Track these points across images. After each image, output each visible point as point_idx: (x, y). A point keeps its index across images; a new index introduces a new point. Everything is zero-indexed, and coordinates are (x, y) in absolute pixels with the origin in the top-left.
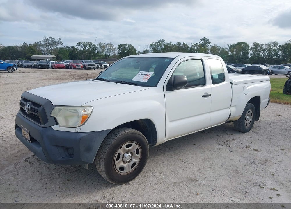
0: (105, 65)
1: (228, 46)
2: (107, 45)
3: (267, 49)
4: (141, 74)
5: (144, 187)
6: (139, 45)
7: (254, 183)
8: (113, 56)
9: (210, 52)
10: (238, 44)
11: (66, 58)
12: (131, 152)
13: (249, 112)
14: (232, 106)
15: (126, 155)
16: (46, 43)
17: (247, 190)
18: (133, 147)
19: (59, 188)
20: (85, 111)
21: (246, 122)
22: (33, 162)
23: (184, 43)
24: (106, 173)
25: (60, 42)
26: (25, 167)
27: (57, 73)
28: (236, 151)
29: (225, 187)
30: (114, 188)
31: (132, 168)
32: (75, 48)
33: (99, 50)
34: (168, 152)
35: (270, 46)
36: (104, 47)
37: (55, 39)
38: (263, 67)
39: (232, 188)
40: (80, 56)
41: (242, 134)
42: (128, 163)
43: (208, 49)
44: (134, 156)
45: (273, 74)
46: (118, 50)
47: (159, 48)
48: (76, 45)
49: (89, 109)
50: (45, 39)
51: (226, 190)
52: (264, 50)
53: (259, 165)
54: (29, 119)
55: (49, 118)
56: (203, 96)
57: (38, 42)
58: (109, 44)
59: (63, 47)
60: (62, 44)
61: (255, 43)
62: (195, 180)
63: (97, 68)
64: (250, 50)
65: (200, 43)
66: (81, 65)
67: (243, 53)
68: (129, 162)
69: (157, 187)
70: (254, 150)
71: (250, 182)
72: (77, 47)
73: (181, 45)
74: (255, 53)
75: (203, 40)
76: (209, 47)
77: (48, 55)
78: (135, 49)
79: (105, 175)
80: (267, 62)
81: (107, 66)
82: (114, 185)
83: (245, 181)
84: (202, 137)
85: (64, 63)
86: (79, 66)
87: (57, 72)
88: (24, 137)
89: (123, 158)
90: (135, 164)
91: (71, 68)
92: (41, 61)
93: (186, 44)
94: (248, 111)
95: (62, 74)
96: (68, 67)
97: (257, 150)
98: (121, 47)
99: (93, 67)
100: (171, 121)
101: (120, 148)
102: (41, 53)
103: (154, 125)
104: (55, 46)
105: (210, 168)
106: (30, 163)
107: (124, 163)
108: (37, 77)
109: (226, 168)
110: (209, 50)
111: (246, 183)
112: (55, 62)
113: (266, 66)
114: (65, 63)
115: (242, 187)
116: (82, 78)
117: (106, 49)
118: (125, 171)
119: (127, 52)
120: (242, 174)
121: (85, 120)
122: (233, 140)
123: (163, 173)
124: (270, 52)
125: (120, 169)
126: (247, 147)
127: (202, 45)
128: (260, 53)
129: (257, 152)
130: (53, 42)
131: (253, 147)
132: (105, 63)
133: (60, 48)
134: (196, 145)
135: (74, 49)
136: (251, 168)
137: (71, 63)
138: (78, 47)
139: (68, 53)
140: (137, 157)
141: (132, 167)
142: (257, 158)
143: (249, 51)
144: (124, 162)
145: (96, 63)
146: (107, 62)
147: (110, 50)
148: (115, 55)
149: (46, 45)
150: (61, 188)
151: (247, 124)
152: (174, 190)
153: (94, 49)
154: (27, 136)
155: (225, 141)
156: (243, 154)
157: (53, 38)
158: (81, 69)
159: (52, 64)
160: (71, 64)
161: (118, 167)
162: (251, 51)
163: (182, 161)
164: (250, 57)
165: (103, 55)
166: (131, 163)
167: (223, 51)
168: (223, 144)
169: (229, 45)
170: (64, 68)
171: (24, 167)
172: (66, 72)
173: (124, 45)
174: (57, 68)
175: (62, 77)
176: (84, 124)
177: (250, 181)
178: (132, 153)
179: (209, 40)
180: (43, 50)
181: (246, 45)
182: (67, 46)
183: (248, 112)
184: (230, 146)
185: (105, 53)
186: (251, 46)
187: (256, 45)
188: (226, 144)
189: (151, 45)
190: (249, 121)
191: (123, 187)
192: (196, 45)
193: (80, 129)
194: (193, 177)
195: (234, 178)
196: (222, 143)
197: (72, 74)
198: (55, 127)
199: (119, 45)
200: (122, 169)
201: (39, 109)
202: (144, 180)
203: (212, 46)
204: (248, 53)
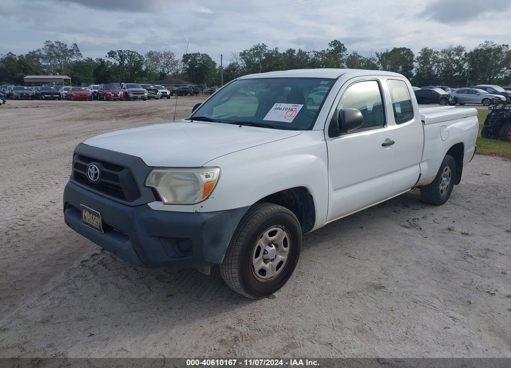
0: (162, 92)
1: (377, 54)
2: (163, 56)
3: (444, 61)
4: (280, 109)
5: (300, 302)
6: (221, 55)
7: (478, 288)
8: (175, 76)
9: (346, 66)
10: (395, 50)
11: (89, 80)
12: (275, 243)
13: (446, 171)
14: (423, 160)
15: (269, 249)
16: (51, 53)
17: (469, 299)
18: (279, 236)
19: (158, 309)
20: (207, 176)
21: (441, 188)
22: (96, 268)
23: (300, 51)
24: (240, 281)
25: (76, 49)
26: (86, 276)
27: (80, 109)
28: (433, 236)
29: (433, 296)
30: (250, 305)
31: (277, 271)
32: (104, 62)
33: (148, 65)
34: (321, 241)
35: (450, 55)
36: (157, 59)
37: (66, 45)
38: (440, 91)
39: (446, 297)
40: (114, 77)
41: (435, 208)
42: (270, 262)
43: (342, 62)
44: (280, 250)
45: (457, 103)
46: (183, 65)
47: (257, 59)
48: (106, 56)
49: (214, 173)
50: (47, 46)
51: (436, 301)
52: (439, 62)
53: (478, 258)
54: (96, 192)
55: (142, 190)
56: (383, 145)
57: (34, 52)
58: (166, 54)
59: (81, 59)
60: (80, 55)
61: (425, 50)
62: (381, 287)
63: (149, 98)
64: (415, 61)
65: (328, 49)
66: (121, 93)
67: (403, 67)
68: (272, 260)
69: (322, 301)
70: (463, 234)
71: (472, 287)
72: (109, 59)
73: (295, 54)
74: (423, 67)
75: (333, 45)
76: (344, 57)
77: (54, 74)
78: (214, 62)
79: (238, 284)
80: (443, 82)
81: (166, 93)
82: (250, 301)
83: (462, 285)
84: (370, 215)
85: (88, 89)
86: (116, 95)
87: (77, 105)
88: (87, 223)
89: (264, 254)
90: (281, 263)
91: (102, 99)
92: (43, 86)
93: (304, 52)
94: (446, 168)
95: (88, 110)
96: (97, 97)
97: (467, 234)
98: (189, 58)
99: (142, 95)
100: (335, 190)
101: (261, 238)
102: (42, 72)
103: (311, 196)
104: (67, 58)
105: (399, 265)
106: (91, 269)
107: (265, 263)
108: (45, 116)
109: (426, 264)
110: (345, 63)
111: (464, 287)
112: (73, 88)
113: (444, 89)
114: (91, 89)
115: (460, 294)
116: (127, 116)
117: (162, 61)
118: (268, 276)
119: (199, 67)
120: (454, 273)
121: (209, 190)
122: (424, 217)
123: (324, 278)
124: (448, 65)
125: (259, 272)
126: (449, 229)
127: (332, 53)
128: (432, 67)
129: (467, 238)
130: (63, 52)
131: (458, 229)
132: (162, 89)
133: (76, 62)
134: (364, 229)
135: (102, 64)
136: (466, 263)
137: (101, 89)
138: (111, 61)
139: (92, 72)
140: (285, 252)
141: (278, 268)
142: (472, 247)
143: (414, 63)
144: (266, 261)
145: (147, 89)
146: (166, 86)
147: (169, 64)
148: (178, 72)
149: (49, 57)
150: (161, 310)
151: (442, 191)
152: (353, 305)
153: (139, 64)
154: (97, 222)
155: (411, 220)
156: (446, 242)
157: (63, 44)
158: (121, 100)
159: (66, 92)
160: (102, 91)
161: (257, 269)
162: (417, 64)
163: (351, 257)
164: (415, 74)
165: (155, 74)
166: (276, 263)
167: (368, 64)
168: (409, 226)
169: (379, 54)
170: (90, 99)
171: (84, 275)
172: (96, 106)
173: (193, 54)
174: (76, 99)
175: (90, 116)
176: (208, 198)
177: (470, 284)
178: (276, 246)
179: (343, 44)
180: (44, 66)
181: (409, 53)
182: (89, 58)
183: (444, 170)
184: (421, 229)
185: (160, 70)
186: (417, 54)
187: (426, 53)
188: (413, 225)
189: (243, 55)
190: (446, 186)
191: (266, 302)
192: (322, 54)
193: (202, 207)
194: (376, 282)
195: (443, 281)
196: (407, 224)
197: (107, 109)
198: (154, 205)
199: (184, 55)
200: (263, 272)
201: (121, 174)
202: (297, 289)
203: (349, 55)
204: (412, 67)
